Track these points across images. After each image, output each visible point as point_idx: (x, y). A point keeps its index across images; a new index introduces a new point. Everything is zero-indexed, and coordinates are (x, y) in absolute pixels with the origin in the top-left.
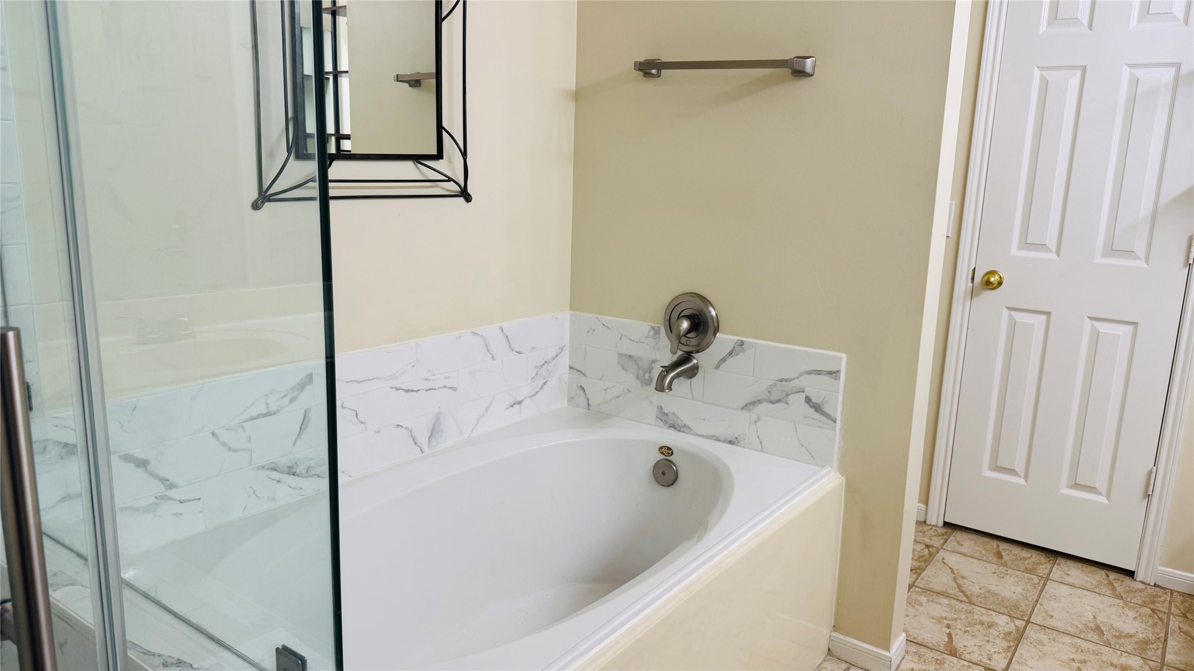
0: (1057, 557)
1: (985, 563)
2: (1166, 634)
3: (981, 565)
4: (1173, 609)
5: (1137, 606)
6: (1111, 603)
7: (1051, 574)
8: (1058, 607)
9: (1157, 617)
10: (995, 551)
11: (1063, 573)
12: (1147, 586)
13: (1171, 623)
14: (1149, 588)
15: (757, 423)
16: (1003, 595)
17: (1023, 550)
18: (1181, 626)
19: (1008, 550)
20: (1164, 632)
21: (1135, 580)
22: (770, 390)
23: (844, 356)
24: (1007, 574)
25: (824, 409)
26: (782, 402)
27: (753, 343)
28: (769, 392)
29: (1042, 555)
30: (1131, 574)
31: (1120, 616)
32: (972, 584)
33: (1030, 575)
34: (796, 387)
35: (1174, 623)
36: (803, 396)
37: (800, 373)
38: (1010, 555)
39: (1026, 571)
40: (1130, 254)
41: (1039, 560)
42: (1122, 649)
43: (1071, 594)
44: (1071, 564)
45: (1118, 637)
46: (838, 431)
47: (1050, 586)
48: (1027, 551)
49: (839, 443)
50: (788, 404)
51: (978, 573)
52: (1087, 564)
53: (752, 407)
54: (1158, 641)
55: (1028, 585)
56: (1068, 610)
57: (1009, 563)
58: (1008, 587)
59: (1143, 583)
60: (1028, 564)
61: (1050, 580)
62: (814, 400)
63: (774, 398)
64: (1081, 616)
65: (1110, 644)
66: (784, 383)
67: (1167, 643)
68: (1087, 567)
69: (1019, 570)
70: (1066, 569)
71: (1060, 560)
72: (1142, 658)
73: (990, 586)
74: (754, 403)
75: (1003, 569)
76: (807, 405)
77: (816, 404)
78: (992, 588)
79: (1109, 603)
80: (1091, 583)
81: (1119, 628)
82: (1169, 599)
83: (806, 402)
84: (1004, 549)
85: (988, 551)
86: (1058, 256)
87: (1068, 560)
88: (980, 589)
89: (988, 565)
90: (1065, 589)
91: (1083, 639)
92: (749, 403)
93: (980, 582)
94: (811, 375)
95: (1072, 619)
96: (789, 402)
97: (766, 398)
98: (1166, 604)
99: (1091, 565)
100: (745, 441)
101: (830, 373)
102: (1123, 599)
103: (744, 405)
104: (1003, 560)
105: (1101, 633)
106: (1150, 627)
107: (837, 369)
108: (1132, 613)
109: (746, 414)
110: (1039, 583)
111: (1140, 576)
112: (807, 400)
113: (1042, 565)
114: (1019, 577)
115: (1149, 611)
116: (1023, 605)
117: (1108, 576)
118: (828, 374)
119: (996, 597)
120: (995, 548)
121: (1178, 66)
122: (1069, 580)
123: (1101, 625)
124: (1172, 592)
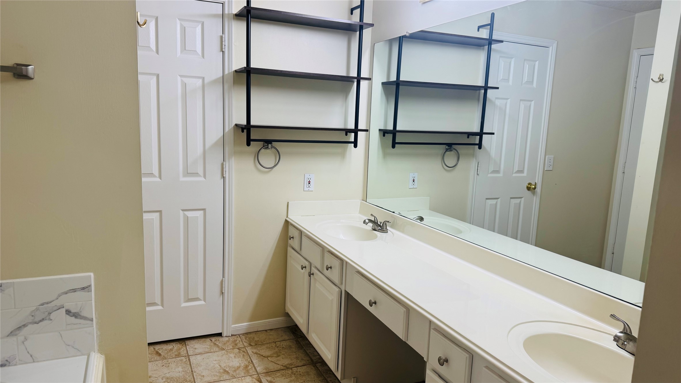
0: (185, 341)
1: (155, 362)
2: (250, 358)
3: (154, 365)
4: (245, 344)
5: (232, 350)
6: (222, 354)
7: (188, 352)
8: (203, 369)
9: (242, 352)
10: (155, 352)
11: (193, 349)
12: (229, 337)
13: (248, 351)
14: (230, 338)
15: (25, 343)
16: (175, 377)
17: (167, 345)
18: (253, 351)
19: (160, 348)
20: (249, 357)
21: (223, 337)
22: (33, 314)
23: (92, 274)
24: (169, 363)
25: (82, 315)
26: (46, 319)
27: (11, 283)
28: (33, 316)
29: (178, 344)
30: (220, 335)
31: (229, 359)
32: (157, 378)
33: (180, 358)
34: (56, 305)
35: (250, 350)
36: (63, 310)
37: (59, 294)
38: (164, 351)
39: (177, 357)
40: (196, 174)
41: (178, 347)
42: (240, 376)
43: (203, 359)
44: (193, 342)
45: (235, 371)
46: (95, 326)
47: (192, 359)
48: (169, 345)
49: (97, 333)
50: (51, 320)
51: (155, 370)
52: (200, 339)
53: (17, 332)
54: (250, 364)
55: (183, 364)
56: (208, 368)
57: (166, 356)
58: (174, 371)
59: (226, 337)
60: (175, 352)
61: (190, 355)
62: (73, 311)
63: (37, 319)
64: (215, 368)
65: (234, 376)
66: (45, 306)
67: (253, 363)
68: (200, 340)
69: (173, 358)
70: (192, 346)
71: (188, 342)
72: (250, 376)
73: (166, 375)
74: (19, 328)
75: (165, 361)
76: (67, 316)
77: (75, 313)
78: (168, 375)
79: (221, 355)
80: (207, 348)
81: (232, 366)
82: (240, 340)
83: (66, 314)
84: (158, 349)
85: (151, 354)
86: (161, 179)
87: (191, 340)
88: (162, 379)
89: (157, 362)
90: (199, 357)
91: (223, 380)
92: (14, 330)
93: (160, 375)
94: (68, 294)
95: (212, 372)
96: (51, 318)
97: (31, 321)
98: (241, 343)
99: (202, 338)
100: (16, 360)
101: (83, 289)
102: (225, 350)
103: (9, 332)
104: (162, 356)
105: (228, 373)
106: (243, 358)
107: (89, 285)
108: (232, 355)
109: (14, 338)
110: (186, 360)
111: (224, 334)
112: (67, 312)
113: (181, 349)
114: (176, 361)
115: (238, 350)
116: (187, 377)
117: (211, 340)
118: (82, 289)
119: (173, 379)
120: (153, 350)
121: (203, 79)
122: (197, 351)
123: (225, 368)
124: (239, 335)
